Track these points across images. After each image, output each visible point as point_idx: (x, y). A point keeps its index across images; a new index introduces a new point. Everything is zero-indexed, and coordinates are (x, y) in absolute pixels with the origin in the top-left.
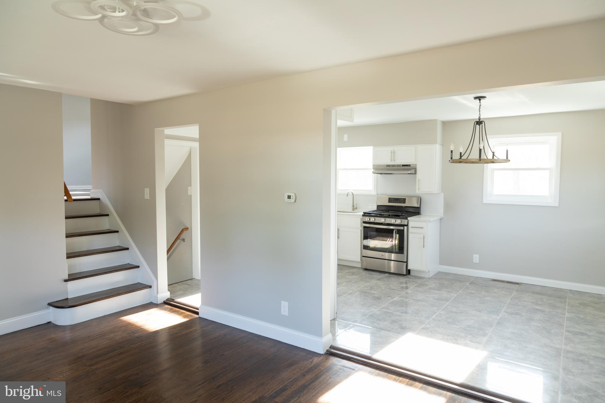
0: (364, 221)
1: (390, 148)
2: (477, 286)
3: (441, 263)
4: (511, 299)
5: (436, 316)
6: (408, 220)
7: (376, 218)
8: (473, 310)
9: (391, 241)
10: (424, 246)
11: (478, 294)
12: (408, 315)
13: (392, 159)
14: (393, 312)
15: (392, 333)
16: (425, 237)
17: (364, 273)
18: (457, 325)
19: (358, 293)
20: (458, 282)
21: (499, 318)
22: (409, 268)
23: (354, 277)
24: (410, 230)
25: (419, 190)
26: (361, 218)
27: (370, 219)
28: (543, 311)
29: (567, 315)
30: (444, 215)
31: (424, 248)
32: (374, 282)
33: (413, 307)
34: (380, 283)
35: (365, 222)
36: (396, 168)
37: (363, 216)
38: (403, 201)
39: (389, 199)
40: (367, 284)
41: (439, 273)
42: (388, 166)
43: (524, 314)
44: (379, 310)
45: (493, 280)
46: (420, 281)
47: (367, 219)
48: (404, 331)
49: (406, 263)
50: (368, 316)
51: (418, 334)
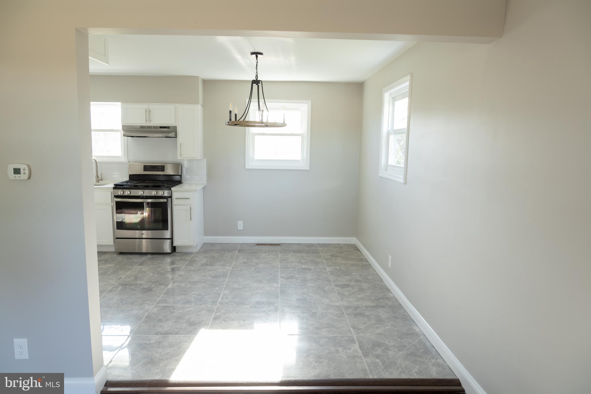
0: (116, 194)
1: (144, 106)
2: (246, 254)
3: (206, 233)
4: (280, 262)
5: (222, 298)
6: (172, 191)
7: (132, 190)
8: (254, 282)
9: (141, 214)
10: (191, 218)
11: (250, 263)
12: (191, 305)
13: (147, 119)
14: (174, 305)
15: (183, 335)
16: (191, 208)
17: (120, 258)
18: (246, 304)
19: (120, 288)
20: (227, 252)
21: (279, 285)
22: (174, 245)
23: (108, 265)
24: (175, 202)
25: (181, 156)
26: (111, 192)
27: (123, 193)
28: (310, 270)
29: (328, 269)
30: (207, 182)
31: (191, 220)
32: (136, 268)
33: (193, 292)
34: (144, 268)
35: (117, 197)
36: (152, 130)
37: (114, 188)
38: (162, 168)
39: (145, 166)
40: (128, 273)
41: (205, 244)
42: (142, 127)
43: (297, 276)
44: (155, 306)
45: (257, 244)
46: (189, 258)
47: (120, 192)
48: (195, 329)
49: (171, 240)
50: (143, 319)
51: (211, 327)
